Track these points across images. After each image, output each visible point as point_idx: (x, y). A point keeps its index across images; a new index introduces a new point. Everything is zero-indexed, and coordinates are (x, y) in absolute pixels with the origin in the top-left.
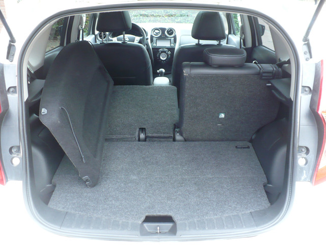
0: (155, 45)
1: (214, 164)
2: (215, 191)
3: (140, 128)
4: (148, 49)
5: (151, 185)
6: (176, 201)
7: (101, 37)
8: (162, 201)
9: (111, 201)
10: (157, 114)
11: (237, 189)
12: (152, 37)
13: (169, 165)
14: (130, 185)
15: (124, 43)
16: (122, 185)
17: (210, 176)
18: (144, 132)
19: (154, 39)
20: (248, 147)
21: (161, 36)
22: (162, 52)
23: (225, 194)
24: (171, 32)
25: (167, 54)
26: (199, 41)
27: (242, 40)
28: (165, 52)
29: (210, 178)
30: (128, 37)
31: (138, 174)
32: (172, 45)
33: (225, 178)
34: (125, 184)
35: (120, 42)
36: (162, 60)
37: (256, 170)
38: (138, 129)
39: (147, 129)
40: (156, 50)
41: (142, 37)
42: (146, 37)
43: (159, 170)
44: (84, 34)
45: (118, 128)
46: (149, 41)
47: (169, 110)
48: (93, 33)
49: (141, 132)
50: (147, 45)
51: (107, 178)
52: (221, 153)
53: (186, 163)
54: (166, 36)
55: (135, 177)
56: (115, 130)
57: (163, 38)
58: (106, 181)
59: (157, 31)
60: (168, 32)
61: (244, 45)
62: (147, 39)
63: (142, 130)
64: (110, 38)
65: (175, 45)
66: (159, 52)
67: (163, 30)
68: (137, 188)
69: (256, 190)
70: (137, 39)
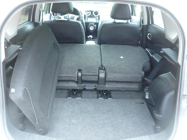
0: (86, 21)
1: (123, 113)
2: (124, 131)
3: (78, 70)
4: (83, 23)
5: (85, 127)
6: (100, 138)
7: (54, 15)
8: (92, 137)
9: (60, 137)
10: (89, 61)
11: (137, 130)
12: (85, 16)
13: (96, 114)
14: (72, 126)
15: (68, 20)
16: (67, 126)
17: (120, 121)
18: (81, 72)
19: (86, 17)
20: (143, 103)
21: (90, 15)
22: (91, 25)
23: (130, 133)
24: (96, 13)
25: (94, 26)
26: (115, 20)
27: (141, 20)
28: (93, 25)
29: (121, 123)
30: (70, 16)
31: (76, 119)
32: (97, 21)
33: (130, 122)
34: (69, 126)
35: (66, 20)
36: (91, 30)
37: (148, 118)
38: (77, 70)
39: (82, 70)
40: (87, 24)
41: (79, 16)
42: (81, 16)
43: (90, 116)
44: (43, 13)
45: (65, 69)
46: (83, 18)
47: (95, 59)
48: (49, 13)
49: (79, 72)
50: (82, 21)
51: (58, 121)
52: (127, 107)
53: (106, 113)
54: (94, 16)
55: (75, 121)
56: (63, 70)
57: (91, 16)
58: (57, 123)
59: (88, 12)
60: (95, 13)
61: (143, 23)
62: (82, 17)
63: (80, 70)
64: (60, 16)
65: (99, 21)
66: (89, 25)
67: (92, 12)
68: (76, 128)
69: (149, 131)
70: (76, 17)
